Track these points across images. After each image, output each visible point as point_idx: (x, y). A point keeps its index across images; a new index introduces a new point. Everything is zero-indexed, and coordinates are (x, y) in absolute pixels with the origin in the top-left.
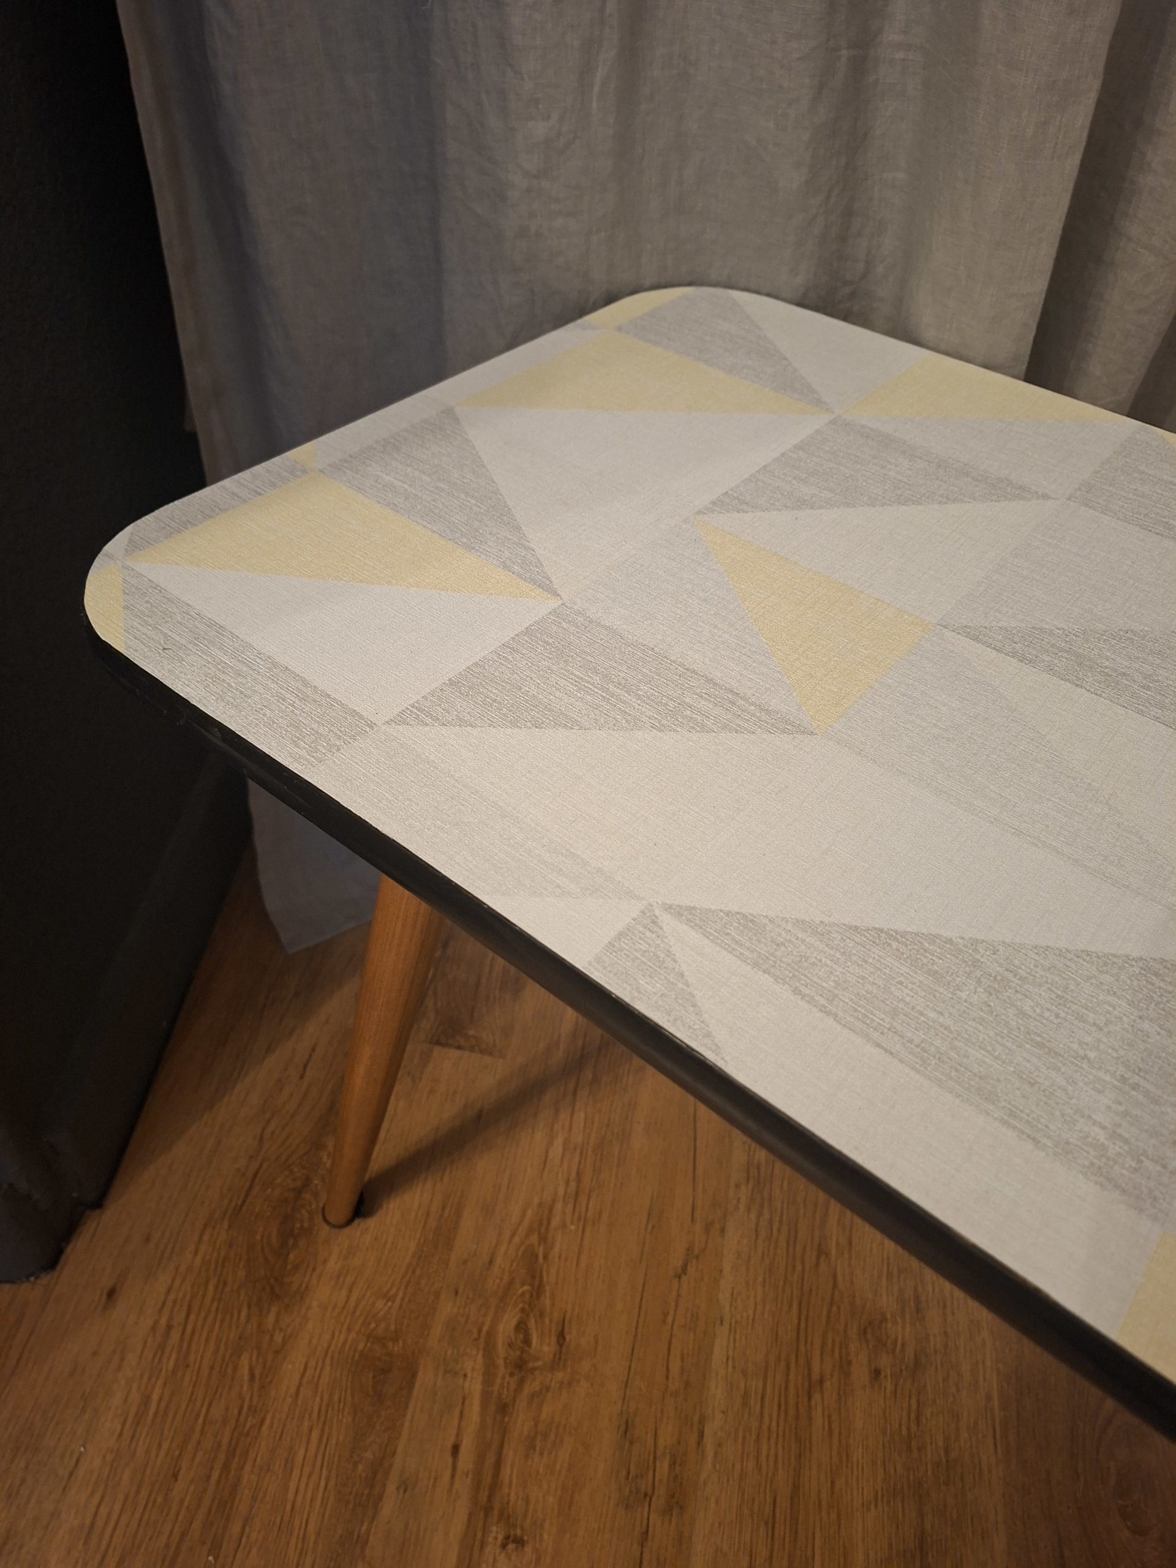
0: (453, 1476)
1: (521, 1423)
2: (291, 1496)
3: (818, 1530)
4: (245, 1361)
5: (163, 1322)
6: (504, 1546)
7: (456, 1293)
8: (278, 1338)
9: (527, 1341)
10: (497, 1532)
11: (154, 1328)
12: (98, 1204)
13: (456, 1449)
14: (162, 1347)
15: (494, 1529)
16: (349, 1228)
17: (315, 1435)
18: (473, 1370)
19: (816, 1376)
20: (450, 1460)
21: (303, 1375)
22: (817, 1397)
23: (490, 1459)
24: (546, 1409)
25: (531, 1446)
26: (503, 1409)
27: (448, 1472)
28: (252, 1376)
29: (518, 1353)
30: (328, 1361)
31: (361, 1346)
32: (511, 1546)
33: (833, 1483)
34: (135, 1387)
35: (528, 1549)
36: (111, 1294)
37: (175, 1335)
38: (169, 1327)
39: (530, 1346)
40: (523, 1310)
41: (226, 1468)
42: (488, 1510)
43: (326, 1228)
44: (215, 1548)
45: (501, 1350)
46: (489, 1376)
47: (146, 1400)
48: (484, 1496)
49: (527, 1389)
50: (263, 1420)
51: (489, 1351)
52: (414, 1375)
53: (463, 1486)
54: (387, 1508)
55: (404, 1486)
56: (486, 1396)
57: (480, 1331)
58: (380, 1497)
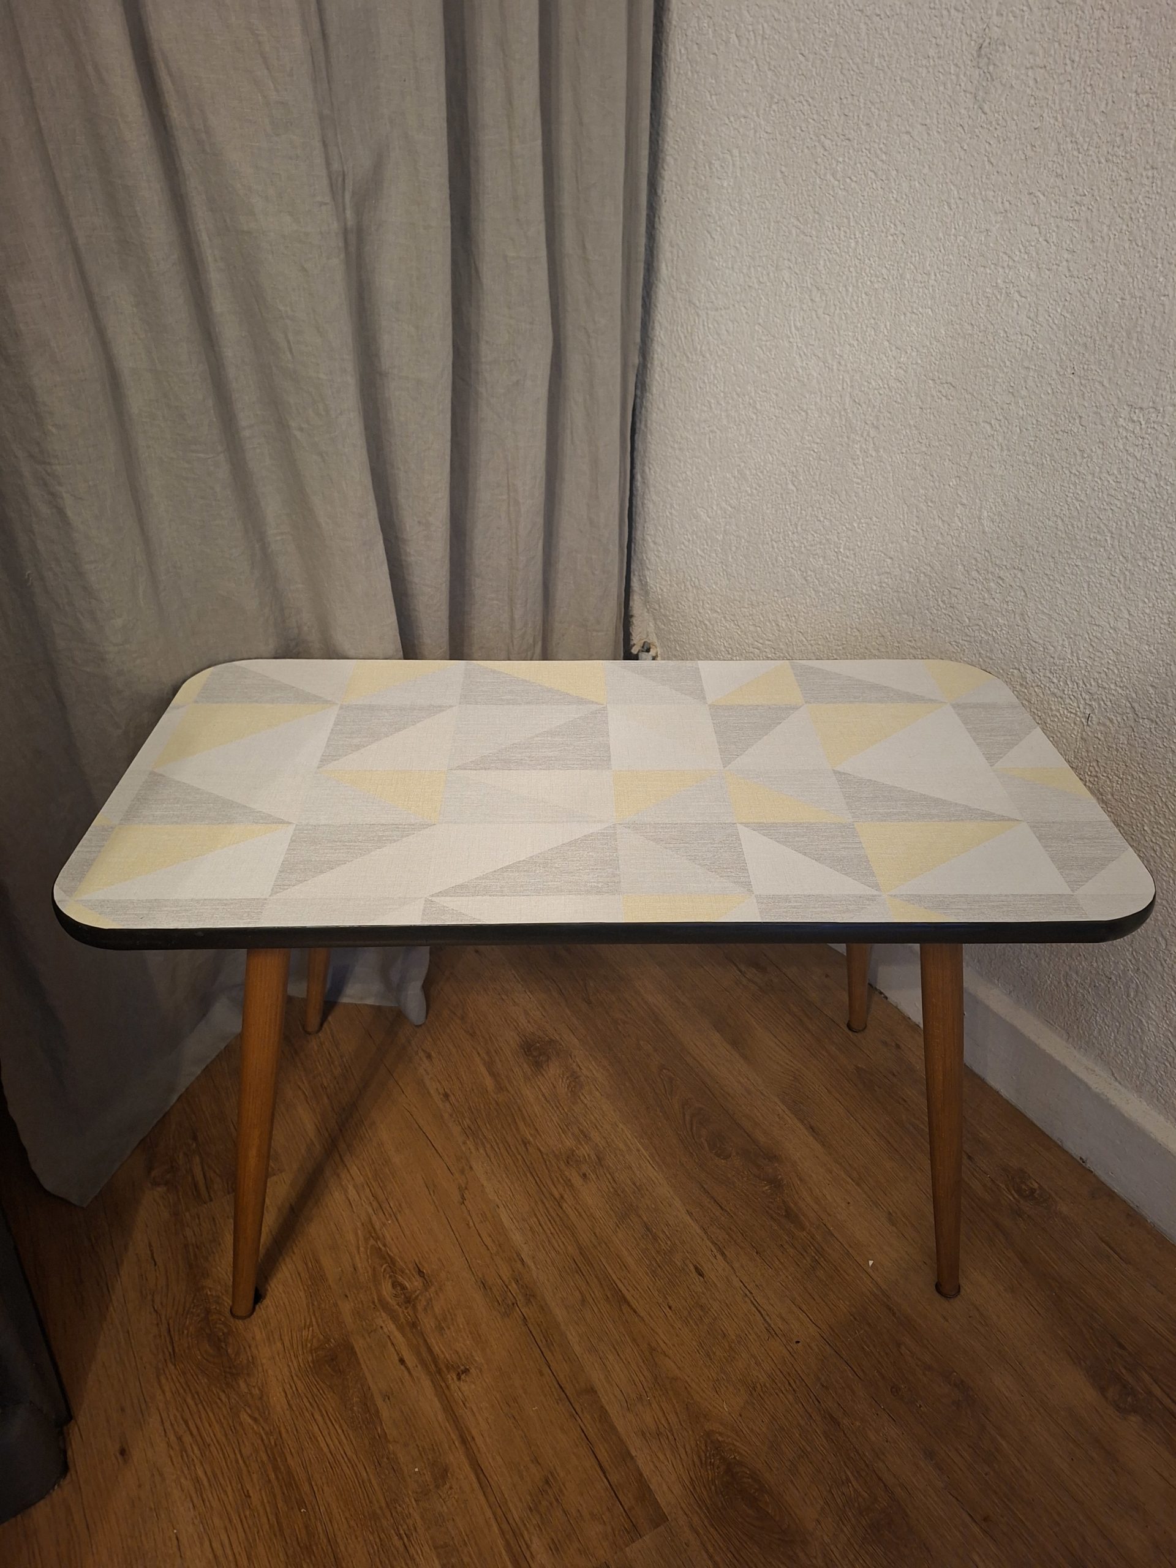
0: (409, 1372)
1: (428, 1323)
2: (326, 1449)
3: (600, 1255)
4: (245, 1417)
5: (172, 1438)
6: (459, 1379)
7: (347, 1296)
8: (256, 1392)
9: (403, 1288)
10: (451, 1377)
11: (169, 1444)
12: (69, 1417)
13: (402, 1361)
14: (183, 1449)
15: (449, 1376)
16: (255, 1313)
17: (318, 1416)
18: (384, 1321)
19: (557, 1196)
20: (402, 1367)
21: (286, 1396)
22: (565, 1205)
23: (423, 1350)
24: (436, 1310)
25: (440, 1329)
26: (414, 1325)
27: (406, 1373)
28: (255, 1420)
29: (403, 1297)
30: (295, 1378)
31: (310, 1359)
32: (463, 1377)
33: (594, 1233)
34: (183, 1480)
35: (473, 1370)
36: (123, 1452)
37: (187, 1439)
38: (180, 1439)
39: (407, 1289)
40: (390, 1277)
41: (276, 1469)
42: (439, 1371)
43: (240, 1323)
44: (301, 1503)
45: (392, 1302)
46: (394, 1318)
47: (197, 1480)
48: (433, 1368)
49: (420, 1308)
50: (280, 1433)
51: (385, 1306)
52: (353, 1348)
53: (419, 1373)
54: (385, 1413)
55: (386, 1397)
56: (400, 1328)
57: (374, 1302)
58: (377, 1411)
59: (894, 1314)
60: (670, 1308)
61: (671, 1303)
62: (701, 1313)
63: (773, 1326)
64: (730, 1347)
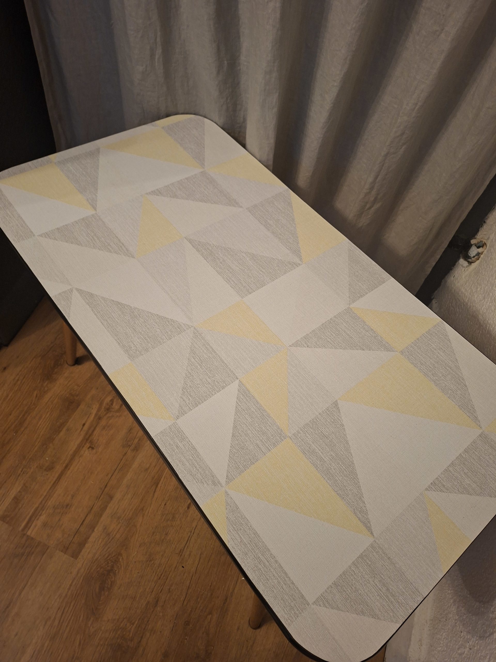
0: (81, 430)
1: (103, 422)
2: (38, 425)
4: (35, 393)
5: (17, 378)
6: (89, 448)
7: (97, 389)
8: (46, 389)
9: (112, 404)
10: (88, 445)
11: (14, 379)
13: (84, 425)
14: (15, 384)
15: (88, 444)
16: (73, 367)
17: (49, 413)
18: (95, 407)
20: (82, 427)
21: (50, 399)
23: (92, 429)
24: (111, 421)
25: (104, 428)
26: (100, 418)
27: (80, 430)
28: (36, 396)
29: (108, 406)
30: (57, 397)
31: (67, 396)
32: (90, 449)
34: (5, 392)
35: (94, 451)
36: (5, 369)
37: (19, 382)
38: (18, 380)
39: (112, 405)
40: (114, 397)
41: (24, 415)
42: (87, 440)
43: (67, 365)
44: (16, 432)
45: (104, 404)
46: (99, 410)
47: (7, 396)
48: (87, 436)
49: (108, 415)
50: (36, 407)
51: (101, 404)
52: (79, 405)
53: (83, 433)
54: (62, 434)
55: (68, 430)
56: (96, 415)
57: (100, 399)
58: (61, 431)
59: (224, 603)
60: (165, 505)
61: (168, 504)
62: (171, 519)
63: (184, 551)
64: (163, 540)
